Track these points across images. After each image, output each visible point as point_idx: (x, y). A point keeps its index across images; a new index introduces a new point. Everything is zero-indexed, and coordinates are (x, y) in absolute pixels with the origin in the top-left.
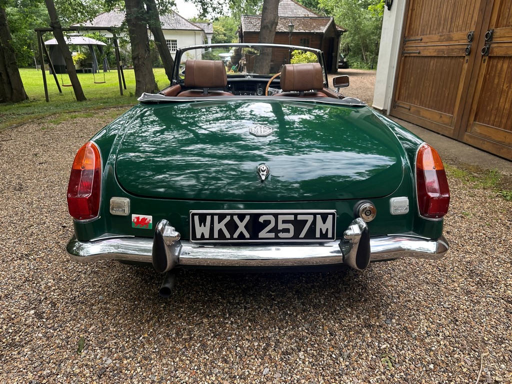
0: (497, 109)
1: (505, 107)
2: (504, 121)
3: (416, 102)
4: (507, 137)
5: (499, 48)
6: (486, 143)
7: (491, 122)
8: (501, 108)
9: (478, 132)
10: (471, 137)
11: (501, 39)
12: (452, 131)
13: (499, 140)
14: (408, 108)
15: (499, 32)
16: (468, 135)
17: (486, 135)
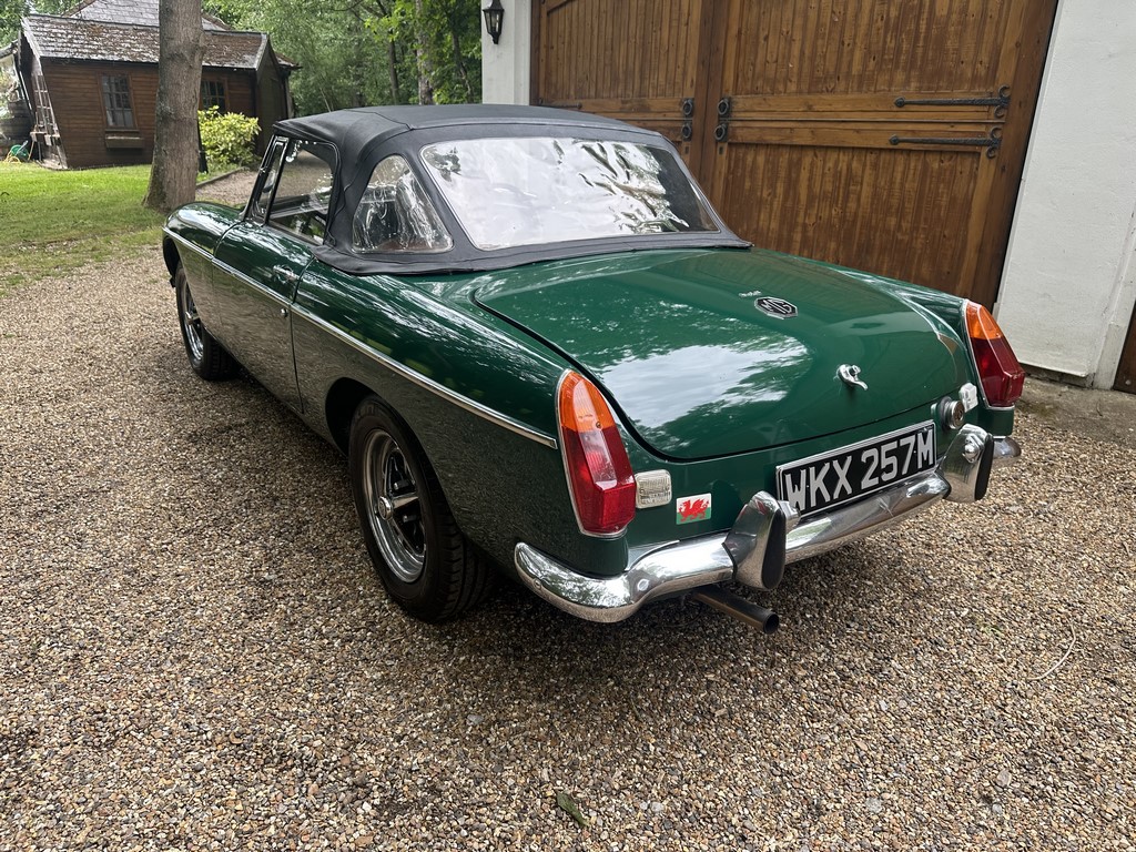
5: (745, 130)
11: (748, 114)
15: (741, 102)
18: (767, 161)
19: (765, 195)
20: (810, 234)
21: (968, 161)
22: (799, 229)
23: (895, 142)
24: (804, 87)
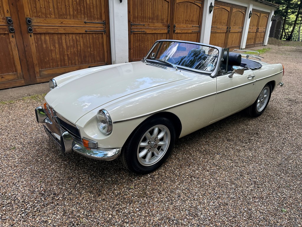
5: (40, 29)
15: (35, 20)
18: (50, 38)
19: (52, 48)
21: (100, 35)
23: (86, 31)
24: (57, 16)
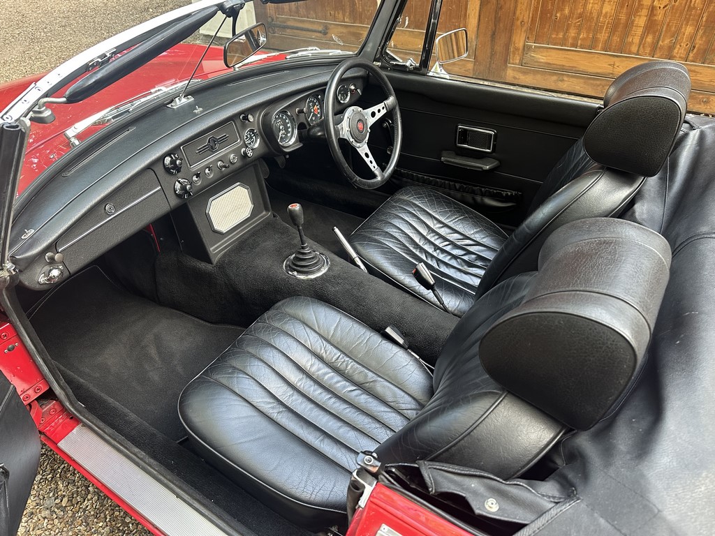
0: (580, 16)
1: (604, 12)
2: (603, 36)
3: (340, 16)
4: (617, 64)
6: (565, 79)
7: (570, 41)
8: (591, 13)
9: (542, 61)
10: (525, 73)
12: (470, 66)
13: (599, 71)
14: (320, 29)
16: (514, 69)
17: (564, 66)
20: (659, 17)
22: (644, 12)
